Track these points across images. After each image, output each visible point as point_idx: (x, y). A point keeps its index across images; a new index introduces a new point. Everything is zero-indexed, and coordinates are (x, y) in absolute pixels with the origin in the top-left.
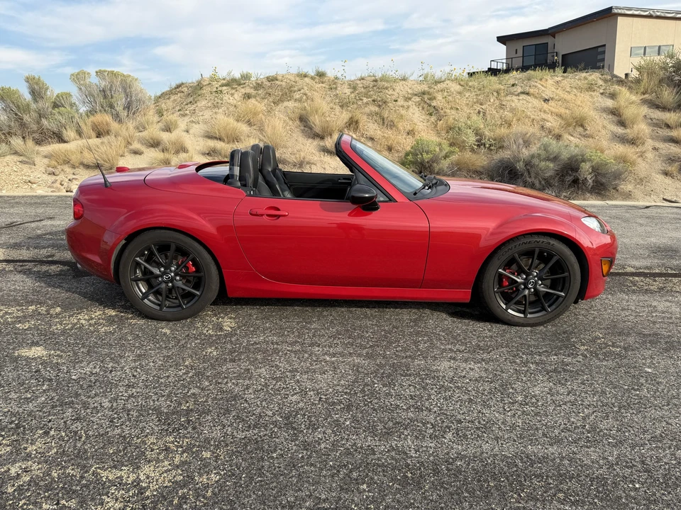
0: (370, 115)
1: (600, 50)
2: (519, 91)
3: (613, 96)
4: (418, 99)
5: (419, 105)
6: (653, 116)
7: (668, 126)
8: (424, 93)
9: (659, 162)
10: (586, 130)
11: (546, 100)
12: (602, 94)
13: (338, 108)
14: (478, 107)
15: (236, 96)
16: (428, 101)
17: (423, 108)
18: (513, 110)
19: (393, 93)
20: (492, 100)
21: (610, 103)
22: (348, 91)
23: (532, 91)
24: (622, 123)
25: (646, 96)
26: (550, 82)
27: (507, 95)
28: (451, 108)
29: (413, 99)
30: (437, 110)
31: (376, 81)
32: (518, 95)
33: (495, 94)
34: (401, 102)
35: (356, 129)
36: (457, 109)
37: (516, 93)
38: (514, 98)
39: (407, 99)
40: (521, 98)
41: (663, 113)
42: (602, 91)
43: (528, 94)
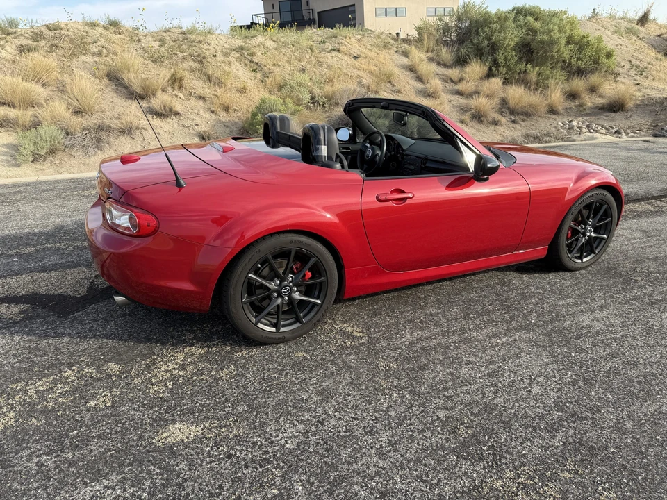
0: (192, 70)
1: (350, 9)
2: (330, 48)
3: (406, 54)
4: (237, 55)
5: (241, 60)
6: (439, 72)
7: (452, 81)
8: (242, 48)
9: (455, 112)
10: (394, 85)
11: (356, 58)
12: (396, 52)
13: (151, 65)
14: (298, 65)
15: (8, 48)
16: (249, 57)
17: (246, 65)
18: (329, 67)
19: (209, 47)
20: (308, 57)
21: (405, 60)
22: (156, 44)
23: (341, 48)
24: (419, 79)
25: (429, 54)
26: (353, 39)
27: (320, 52)
28: (274, 65)
29: (232, 55)
30: (260, 67)
31: (184, 33)
32: (330, 52)
33: (309, 51)
34: (220, 58)
35: (181, 87)
36: (279, 66)
37: (328, 50)
38: (328, 55)
39: (226, 55)
40: (333, 55)
41: (445, 70)
42: (395, 49)
43: (338, 51)
